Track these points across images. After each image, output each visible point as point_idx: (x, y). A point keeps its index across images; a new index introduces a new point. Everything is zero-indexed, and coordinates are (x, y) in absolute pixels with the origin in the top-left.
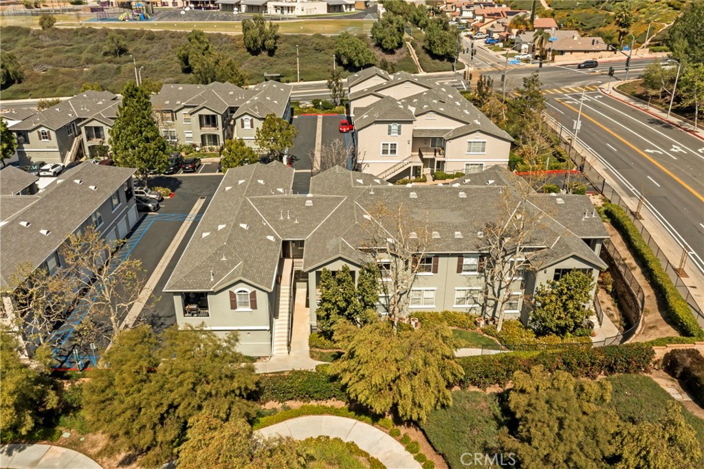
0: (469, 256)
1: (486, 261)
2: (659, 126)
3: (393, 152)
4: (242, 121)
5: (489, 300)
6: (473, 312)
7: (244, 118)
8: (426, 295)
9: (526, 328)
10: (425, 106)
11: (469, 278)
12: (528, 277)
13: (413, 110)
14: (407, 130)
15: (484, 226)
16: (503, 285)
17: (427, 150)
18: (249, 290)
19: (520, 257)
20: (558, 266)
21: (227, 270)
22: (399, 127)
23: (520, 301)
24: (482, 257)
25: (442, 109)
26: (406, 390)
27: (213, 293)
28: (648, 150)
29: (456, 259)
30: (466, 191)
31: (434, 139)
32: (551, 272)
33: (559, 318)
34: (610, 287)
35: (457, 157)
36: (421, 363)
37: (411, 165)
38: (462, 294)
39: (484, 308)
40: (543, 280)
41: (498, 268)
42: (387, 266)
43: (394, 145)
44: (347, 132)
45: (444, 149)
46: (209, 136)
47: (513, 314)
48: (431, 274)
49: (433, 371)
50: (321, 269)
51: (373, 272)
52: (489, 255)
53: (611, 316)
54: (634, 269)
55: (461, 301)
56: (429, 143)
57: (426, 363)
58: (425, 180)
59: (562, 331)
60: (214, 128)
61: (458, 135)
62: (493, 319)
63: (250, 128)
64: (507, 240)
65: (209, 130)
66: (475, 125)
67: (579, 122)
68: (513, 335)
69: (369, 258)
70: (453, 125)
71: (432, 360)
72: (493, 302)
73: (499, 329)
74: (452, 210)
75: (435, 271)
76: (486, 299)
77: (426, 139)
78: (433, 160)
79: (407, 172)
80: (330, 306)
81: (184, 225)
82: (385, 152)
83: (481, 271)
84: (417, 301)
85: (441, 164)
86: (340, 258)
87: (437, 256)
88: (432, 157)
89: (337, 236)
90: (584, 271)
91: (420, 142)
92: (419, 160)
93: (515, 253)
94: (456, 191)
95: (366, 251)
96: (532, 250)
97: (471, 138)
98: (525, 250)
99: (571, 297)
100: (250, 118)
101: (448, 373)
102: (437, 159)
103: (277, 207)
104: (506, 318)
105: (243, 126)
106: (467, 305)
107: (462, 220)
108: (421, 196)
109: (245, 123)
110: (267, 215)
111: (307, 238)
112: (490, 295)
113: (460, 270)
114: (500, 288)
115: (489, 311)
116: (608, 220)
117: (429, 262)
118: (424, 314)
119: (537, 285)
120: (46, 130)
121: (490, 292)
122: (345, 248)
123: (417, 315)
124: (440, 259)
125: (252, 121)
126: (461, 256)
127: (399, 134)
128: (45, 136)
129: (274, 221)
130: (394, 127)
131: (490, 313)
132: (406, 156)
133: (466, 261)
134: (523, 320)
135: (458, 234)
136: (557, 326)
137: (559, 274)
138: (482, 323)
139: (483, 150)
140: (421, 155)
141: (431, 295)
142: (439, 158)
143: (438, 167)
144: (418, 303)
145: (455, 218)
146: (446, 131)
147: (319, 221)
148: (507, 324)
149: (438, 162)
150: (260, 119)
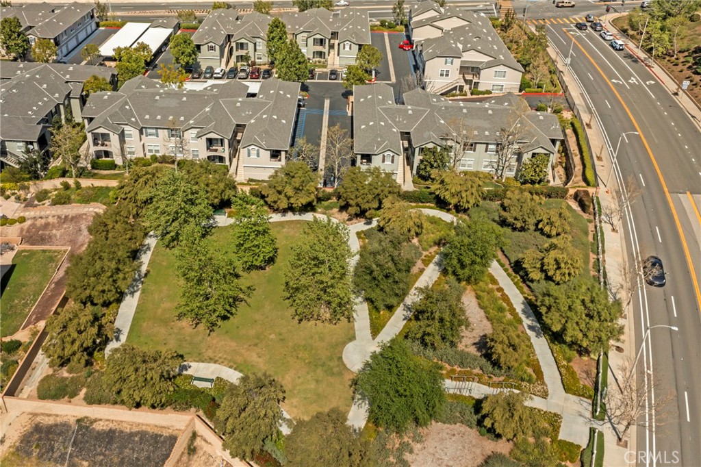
0: (491, 144)
1: (500, 147)
2: (629, 60)
3: (447, 75)
4: (344, 45)
5: (500, 167)
6: (491, 173)
7: (345, 43)
8: (469, 163)
9: (517, 181)
10: (469, 45)
11: (491, 155)
12: (519, 156)
13: (460, 46)
14: (457, 62)
15: (500, 130)
16: (507, 159)
17: (468, 74)
18: (392, 154)
19: (516, 146)
20: (534, 151)
21: (381, 145)
22: (452, 60)
23: (515, 167)
24: (498, 145)
25: (479, 48)
26: (464, 195)
27: (376, 155)
28: (613, 81)
29: (485, 145)
30: (492, 110)
31: (473, 68)
32: (530, 154)
33: (532, 176)
34: (564, 165)
35: (487, 80)
36: (470, 187)
37: (458, 84)
38: (487, 163)
39: (497, 170)
40: (526, 157)
41: (505, 151)
42: (451, 147)
43: (448, 71)
44: (409, 50)
45: (479, 74)
46: (317, 52)
47: (512, 174)
48: (472, 152)
49: (474, 190)
50: (423, 147)
51: (447, 149)
52: (501, 144)
53: (561, 178)
54: (576, 156)
55: (486, 166)
56: (470, 70)
57: (472, 187)
58: (466, 95)
59: (533, 182)
60: (321, 47)
61: (489, 65)
62: (501, 176)
63: (348, 50)
64: (510, 137)
65: (319, 48)
66: (500, 60)
67: (570, 59)
68: (510, 184)
69: (444, 143)
70: (486, 59)
71: (474, 185)
72: (501, 168)
73: (504, 181)
74: (485, 120)
75: (474, 151)
76: (498, 166)
77: (468, 68)
78: (472, 81)
79: (455, 88)
80: (427, 163)
81: (324, 117)
82: (442, 75)
83: (497, 152)
84: (464, 165)
85: (477, 84)
86: (432, 142)
87: (476, 143)
88: (471, 78)
89: (429, 131)
90: (545, 154)
91: (464, 69)
92: (463, 81)
93: (513, 144)
94: (487, 110)
95: (442, 139)
96: (521, 143)
97: (497, 69)
98: (518, 143)
99: (538, 166)
100: (350, 43)
101: (480, 193)
102: (474, 81)
103: (394, 113)
104: (508, 176)
105: (344, 49)
106: (489, 169)
107: (489, 126)
108: (468, 111)
109: (346, 46)
110: (390, 117)
111: (411, 131)
112: (501, 164)
113: (486, 151)
114: (506, 161)
115: (500, 172)
116: (571, 128)
117: (473, 146)
118: (467, 172)
119: (523, 160)
120: (213, 45)
121: (501, 162)
122: (433, 137)
123: (463, 172)
124: (477, 145)
125: (351, 45)
126: (487, 144)
127: (452, 64)
128: (212, 48)
129: (394, 121)
130: (449, 60)
131: (500, 173)
132: (455, 78)
133: (490, 147)
134: (516, 178)
135: (487, 133)
136: (531, 179)
137: (534, 155)
138: (496, 178)
139: (504, 77)
140: (464, 77)
141: (471, 163)
142: (475, 80)
143: (474, 85)
144: (465, 167)
145: (486, 124)
146: (481, 62)
147: (416, 122)
148: (507, 178)
149: (475, 83)
150: (356, 44)
